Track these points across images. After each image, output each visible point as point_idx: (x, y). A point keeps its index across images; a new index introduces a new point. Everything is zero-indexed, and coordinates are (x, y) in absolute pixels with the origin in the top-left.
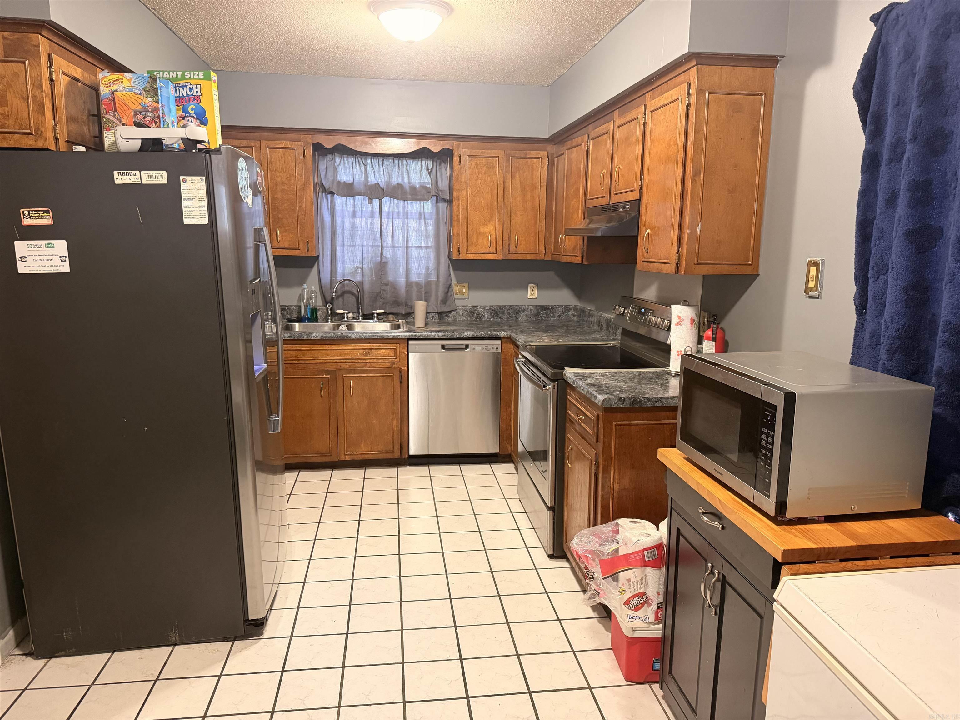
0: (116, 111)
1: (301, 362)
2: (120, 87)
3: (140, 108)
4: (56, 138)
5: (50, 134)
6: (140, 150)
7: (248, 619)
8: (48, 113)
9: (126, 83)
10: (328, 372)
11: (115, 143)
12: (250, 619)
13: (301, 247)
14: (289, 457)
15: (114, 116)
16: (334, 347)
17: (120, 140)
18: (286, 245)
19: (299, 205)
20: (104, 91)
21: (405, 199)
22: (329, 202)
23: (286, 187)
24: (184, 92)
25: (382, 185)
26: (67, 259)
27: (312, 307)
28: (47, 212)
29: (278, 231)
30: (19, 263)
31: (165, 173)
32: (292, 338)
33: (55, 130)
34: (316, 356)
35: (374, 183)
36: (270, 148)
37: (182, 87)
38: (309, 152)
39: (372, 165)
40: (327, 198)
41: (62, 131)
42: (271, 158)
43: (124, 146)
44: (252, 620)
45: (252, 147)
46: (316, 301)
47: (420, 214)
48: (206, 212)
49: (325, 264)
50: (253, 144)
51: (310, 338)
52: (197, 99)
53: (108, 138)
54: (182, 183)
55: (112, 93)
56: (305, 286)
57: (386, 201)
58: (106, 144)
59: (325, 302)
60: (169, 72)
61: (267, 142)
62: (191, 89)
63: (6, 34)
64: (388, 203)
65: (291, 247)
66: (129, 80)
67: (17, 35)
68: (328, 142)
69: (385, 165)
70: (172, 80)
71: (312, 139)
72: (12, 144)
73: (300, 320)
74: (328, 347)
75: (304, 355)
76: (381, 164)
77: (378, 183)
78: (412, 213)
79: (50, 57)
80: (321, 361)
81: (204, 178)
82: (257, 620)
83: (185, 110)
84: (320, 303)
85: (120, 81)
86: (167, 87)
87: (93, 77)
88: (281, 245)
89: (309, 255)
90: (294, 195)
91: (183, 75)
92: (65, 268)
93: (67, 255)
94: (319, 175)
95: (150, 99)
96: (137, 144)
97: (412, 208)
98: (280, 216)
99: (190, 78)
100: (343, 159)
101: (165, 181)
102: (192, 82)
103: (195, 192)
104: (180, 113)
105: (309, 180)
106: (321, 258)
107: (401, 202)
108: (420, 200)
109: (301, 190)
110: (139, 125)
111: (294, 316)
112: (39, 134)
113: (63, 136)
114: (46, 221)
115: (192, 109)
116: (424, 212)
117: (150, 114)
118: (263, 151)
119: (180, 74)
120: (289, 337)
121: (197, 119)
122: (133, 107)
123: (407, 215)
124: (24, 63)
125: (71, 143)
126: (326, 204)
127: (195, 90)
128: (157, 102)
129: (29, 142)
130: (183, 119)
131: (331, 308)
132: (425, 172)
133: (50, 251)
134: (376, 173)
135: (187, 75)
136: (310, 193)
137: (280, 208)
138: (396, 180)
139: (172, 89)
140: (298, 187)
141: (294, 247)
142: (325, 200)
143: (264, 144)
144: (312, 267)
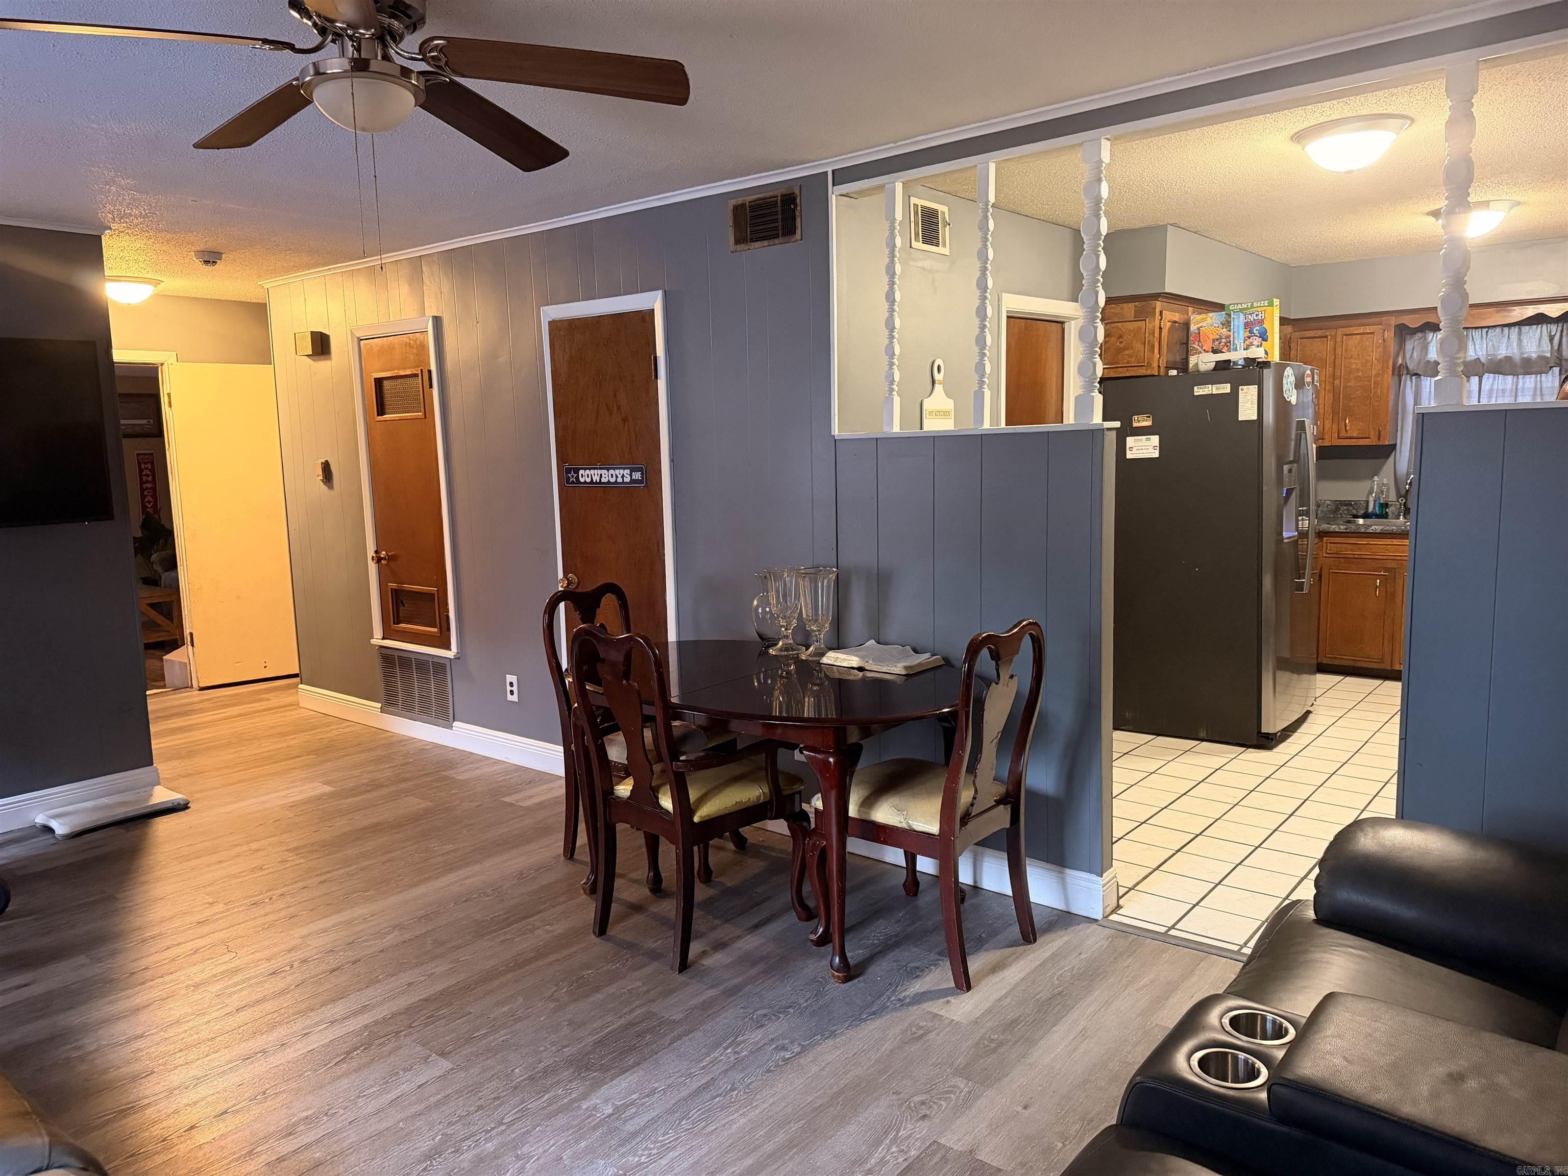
0: (1200, 341)
1: (1356, 556)
2: (1204, 324)
3: (1218, 337)
4: (1159, 366)
5: (1155, 365)
6: (1214, 370)
7: (1261, 733)
8: (1156, 351)
9: (1209, 321)
10: (1386, 569)
11: (1197, 364)
12: (1263, 731)
13: (1372, 436)
14: (1335, 658)
15: (1198, 345)
16: (1395, 542)
17: (1200, 363)
18: (1355, 435)
19: (1373, 392)
20: (1193, 328)
21: (1515, 374)
22: (1414, 384)
23: (1360, 374)
24: (1251, 318)
25: (1483, 360)
26: (1158, 448)
27: (1382, 501)
28: (1149, 417)
29: (1347, 421)
30: (1128, 452)
31: (1229, 385)
32: (1348, 531)
33: (1159, 361)
34: (1374, 550)
35: (1473, 358)
36: (1346, 335)
37: (1251, 314)
38: (1390, 335)
39: (1473, 339)
40: (1411, 381)
41: (1163, 361)
42: (1347, 345)
43: (1203, 368)
44: (1264, 733)
45: (1326, 337)
46: (1388, 496)
47: (1535, 389)
48: (1256, 411)
49: (1402, 454)
50: (1328, 333)
51: (1368, 531)
52: (1261, 322)
53: (1193, 360)
54: (1240, 391)
55: (1199, 329)
56: (1376, 478)
57: (1488, 378)
58: (1191, 366)
59: (1399, 496)
60: (1241, 304)
61: (1344, 329)
62: (1257, 315)
63: (1137, 304)
64: (1491, 380)
65: (1360, 436)
66: (1211, 318)
67: (1143, 303)
68: (1413, 322)
69: (1489, 336)
70: (1241, 310)
71: (1394, 321)
72: (1132, 374)
73: (1366, 516)
74: (1388, 542)
75: (1360, 550)
76: (1484, 336)
77: (1479, 359)
78: (1523, 389)
79: (1161, 313)
80: (1379, 557)
81: (1256, 386)
82: (1268, 734)
83: (1251, 332)
84: (1392, 497)
85: (1204, 320)
86: (1239, 318)
87: (1186, 316)
88: (1349, 435)
89: (1381, 444)
90: (1368, 381)
91: (1252, 305)
92: (1156, 454)
93: (1158, 445)
94: (1404, 358)
95: (1225, 330)
96: (1212, 365)
97: (1524, 383)
98: (1351, 404)
99: (1257, 307)
100: (1435, 335)
101: (1228, 391)
102: (1258, 309)
103: (1249, 397)
104: (1248, 334)
105: (1388, 365)
106: (1398, 447)
107: (1510, 378)
108: (1536, 373)
109: (1377, 375)
110: (1215, 351)
111: (1362, 512)
112: (1149, 365)
113: (1163, 364)
114: (1148, 423)
115: (1257, 330)
116: (1541, 388)
117: (1223, 340)
118: (1339, 339)
119: (1249, 304)
120: (1346, 529)
121: (1260, 337)
122: (1212, 337)
123: (1516, 393)
124: (1145, 320)
125: (1168, 368)
126: (1410, 387)
127: (1260, 315)
128: (1230, 331)
129: (1142, 372)
130: (1249, 338)
131: (1405, 503)
132: (1546, 339)
133: (1148, 443)
134: (1477, 347)
135: (1255, 305)
136: (1389, 378)
137: (1352, 396)
138: (1502, 352)
139: (1242, 316)
140: (1374, 372)
141: (1363, 436)
142: (1409, 382)
143: (1340, 332)
144: (1388, 457)
